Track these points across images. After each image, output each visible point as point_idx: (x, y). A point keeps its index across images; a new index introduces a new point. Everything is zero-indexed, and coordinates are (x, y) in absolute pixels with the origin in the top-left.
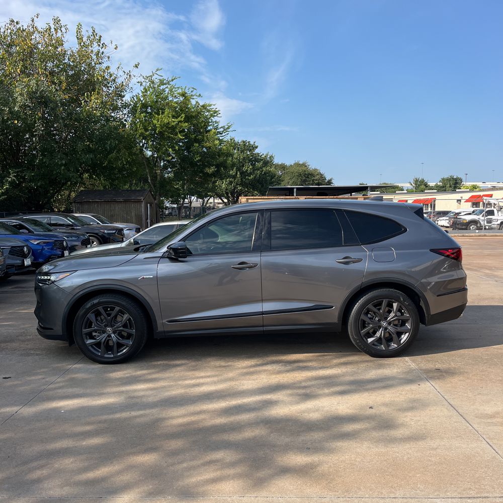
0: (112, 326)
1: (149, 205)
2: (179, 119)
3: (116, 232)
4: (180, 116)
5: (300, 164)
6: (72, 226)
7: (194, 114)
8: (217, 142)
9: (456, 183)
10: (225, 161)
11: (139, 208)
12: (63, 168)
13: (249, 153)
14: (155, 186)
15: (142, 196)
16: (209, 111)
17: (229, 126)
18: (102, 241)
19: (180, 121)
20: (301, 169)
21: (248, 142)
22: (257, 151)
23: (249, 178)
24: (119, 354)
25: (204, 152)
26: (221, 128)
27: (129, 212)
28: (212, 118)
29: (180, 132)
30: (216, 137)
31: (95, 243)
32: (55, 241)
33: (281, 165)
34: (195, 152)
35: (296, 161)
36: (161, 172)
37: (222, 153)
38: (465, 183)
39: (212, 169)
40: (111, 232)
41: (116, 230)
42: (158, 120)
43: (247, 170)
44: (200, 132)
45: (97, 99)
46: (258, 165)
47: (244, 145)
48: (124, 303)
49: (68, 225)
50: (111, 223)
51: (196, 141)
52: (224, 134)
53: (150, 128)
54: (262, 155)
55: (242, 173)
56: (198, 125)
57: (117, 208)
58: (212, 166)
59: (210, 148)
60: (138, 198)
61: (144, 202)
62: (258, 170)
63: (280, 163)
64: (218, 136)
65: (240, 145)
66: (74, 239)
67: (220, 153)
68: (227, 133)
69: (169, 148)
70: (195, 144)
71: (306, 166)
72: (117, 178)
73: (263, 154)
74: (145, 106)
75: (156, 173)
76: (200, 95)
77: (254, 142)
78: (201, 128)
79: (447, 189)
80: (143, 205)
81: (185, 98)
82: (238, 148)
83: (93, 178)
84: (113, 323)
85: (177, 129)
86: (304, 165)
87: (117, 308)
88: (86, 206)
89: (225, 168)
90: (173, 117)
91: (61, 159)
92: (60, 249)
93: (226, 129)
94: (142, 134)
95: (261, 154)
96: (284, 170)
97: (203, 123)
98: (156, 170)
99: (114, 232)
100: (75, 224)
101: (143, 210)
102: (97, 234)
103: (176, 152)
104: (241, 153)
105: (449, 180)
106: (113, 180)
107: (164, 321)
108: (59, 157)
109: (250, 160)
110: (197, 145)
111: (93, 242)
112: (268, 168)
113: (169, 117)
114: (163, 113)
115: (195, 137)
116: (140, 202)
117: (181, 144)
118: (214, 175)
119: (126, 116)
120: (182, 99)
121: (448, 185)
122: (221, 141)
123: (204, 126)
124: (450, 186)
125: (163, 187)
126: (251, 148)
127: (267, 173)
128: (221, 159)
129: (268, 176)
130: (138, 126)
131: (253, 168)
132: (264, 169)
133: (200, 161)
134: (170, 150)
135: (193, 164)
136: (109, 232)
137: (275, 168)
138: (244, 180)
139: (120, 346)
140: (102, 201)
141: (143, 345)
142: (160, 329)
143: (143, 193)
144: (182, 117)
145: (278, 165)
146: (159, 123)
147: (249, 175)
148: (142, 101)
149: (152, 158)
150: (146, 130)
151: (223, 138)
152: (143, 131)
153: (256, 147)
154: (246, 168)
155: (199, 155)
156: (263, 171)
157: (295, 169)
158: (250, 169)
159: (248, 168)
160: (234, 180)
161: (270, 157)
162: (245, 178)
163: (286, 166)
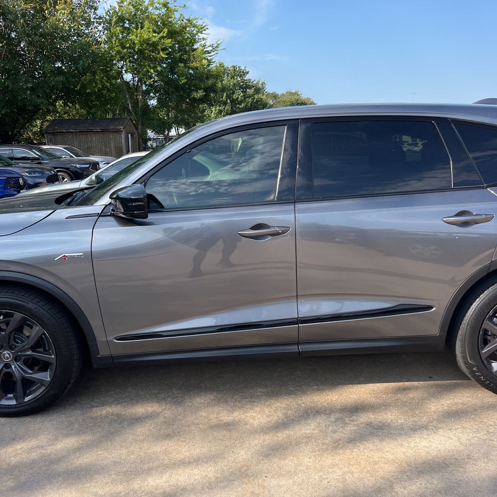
0: (11, 348)
1: (130, 135)
2: (161, 34)
3: (89, 167)
4: (162, 31)
5: (292, 93)
6: (38, 159)
7: (178, 30)
8: (205, 62)
10: (214, 85)
11: (118, 138)
12: (28, 92)
13: (239, 79)
14: (136, 114)
15: (122, 125)
16: (195, 26)
17: (218, 45)
18: (73, 177)
19: (163, 37)
20: (293, 98)
21: (239, 67)
22: (247, 77)
23: (240, 106)
24: (27, 399)
25: (190, 74)
26: (209, 46)
27: (108, 144)
28: (199, 34)
29: (163, 50)
30: (204, 56)
31: (66, 180)
32: (8, 178)
33: (272, 94)
34: (180, 74)
35: (289, 90)
36: (143, 98)
37: (211, 75)
39: (200, 94)
40: (84, 166)
41: (90, 164)
42: (137, 36)
43: (238, 98)
44: (185, 50)
45: (64, 9)
46: (250, 91)
47: (235, 70)
48: (31, 305)
49: (34, 159)
50: (86, 156)
51: (181, 60)
53: (128, 45)
54: (253, 82)
55: (233, 101)
56: (182, 42)
57: (95, 140)
58: (200, 90)
59: (197, 68)
60: (118, 127)
61: (123, 132)
62: (250, 97)
63: (271, 92)
64: (207, 55)
65: (229, 70)
66: (37, 175)
67: (209, 75)
68: (216, 52)
69: (151, 69)
70: (180, 64)
71: (298, 95)
72: (95, 106)
73: (255, 80)
74: (121, 19)
75: (137, 99)
76: (185, 6)
77: (245, 67)
78: (187, 45)
80: (123, 135)
81: (167, 10)
82: (228, 74)
83: (67, 105)
84: (12, 342)
85: (158, 46)
86: (296, 94)
87: (18, 316)
88: (59, 138)
89: (215, 92)
90: (154, 32)
91: (26, 82)
92: (15, 188)
93: (215, 48)
94: (119, 52)
95: (253, 80)
96: (276, 99)
97: (189, 40)
98: (137, 96)
99: (87, 166)
100: (41, 158)
101: (123, 141)
102: (68, 169)
103: (159, 74)
104: (231, 79)
106: (90, 108)
107: (110, 339)
108: (24, 79)
109: (241, 87)
110: (182, 65)
111: (63, 179)
112: (260, 96)
113: (149, 32)
114: (142, 28)
115: (182, 55)
116: (119, 131)
117: (164, 65)
118: (202, 100)
119: (102, 33)
120: (164, 10)
122: (210, 62)
123: (190, 42)
125: (145, 115)
126: (242, 74)
127: (259, 101)
128: (210, 82)
129: (259, 105)
130: (114, 42)
131: (244, 95)
132: (256, 96)
133: (186, 83)
134: (152, 71)
135: (178, 88)
136: (82, 166)
137: (267, 96)
138: (235, 109)
139: (28, 384)
140: (77, 131)
141: (72, 381)
142: (103, 352)
143: (123, 121)
144: (164, 32)
145: (269, 94)
146: (138, 38)
147: (240, 103)
148: (118, 13)
149: (132, 82)
150: (124, 47)
151: (211, 58)
152: (120, 48)
153: (247, 73)
154: (236, 95)
155: (184, 77)
156: (254, 98)
157: (287, 98)
158: (241, 96)
159: (238, 95)
160: (224, 109)
161: (262, 84)
162: (235, 107)
163: (278, 95)
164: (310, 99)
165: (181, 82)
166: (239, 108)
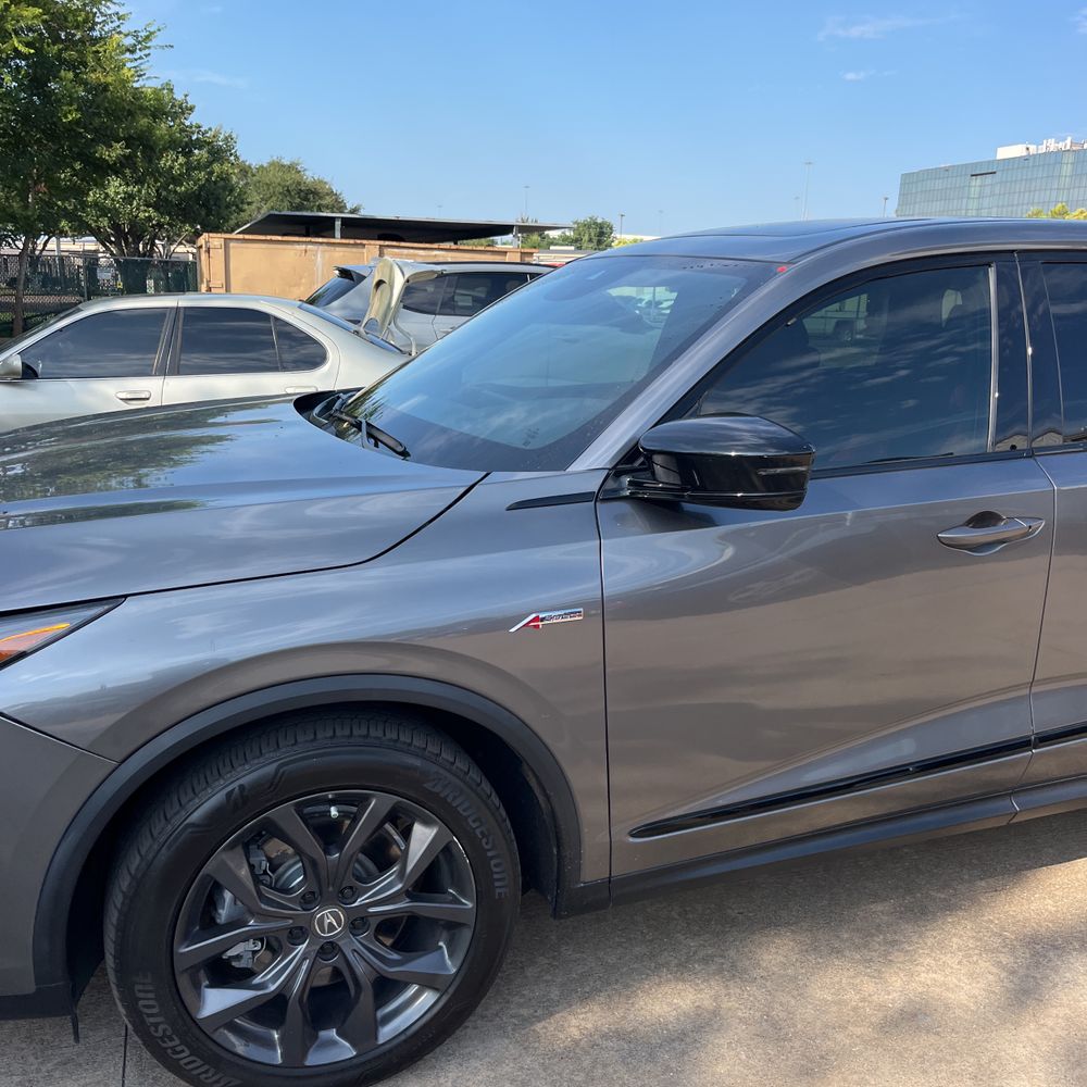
0: (343, 897)
5: (283, 166)
9: (601, 234)
10: (150, 131)
17: (151, 33)
20: (289, 178)
21: (169, 93)
22: (191, 120)
25: (83, 100)
26: (128, 35)
35: (275, 158)
37: (141, 108)
38: (618, 236)
39: (117, 151)
43: (172, 168)
46: (200, 155)
52: (138, 54)
54: (206, 132)
58: (117, 142)
62: (200, 169)
67: (137, 106)
68: (147, 52)
71: (298, 171)
73: (210, 129)
77: (186, 96)
78: (77, 28)
79: (585, 245)
85: (6, 21)
86: (291, 168)
93: (143, 41)
95: (205, 128)
105: (587, 226)
109: (178, 142)
110: (71, 75)
112: (224, 166)
115: (60, 51)
121: (586, 238)
124: (590, 240)
126: (177, 110)
127: (223, 179)
128: (144, 121)
131: (187, 163)
132: (216, 168)
133: (77, 122)
138: (164, 193)
147: (177, 181)
153: (192, 109)
154: (167, 161)
155: (75, 106)
156: (212, 173)
157: (274, 175)
158: (180, 164)
159: (173, 161)
160: (139, 191)
161: (227, 138)
162: (166, 189)
163: (250, 167)
164: (326, 183)
165: (66, 118)
166: (175, 192)
